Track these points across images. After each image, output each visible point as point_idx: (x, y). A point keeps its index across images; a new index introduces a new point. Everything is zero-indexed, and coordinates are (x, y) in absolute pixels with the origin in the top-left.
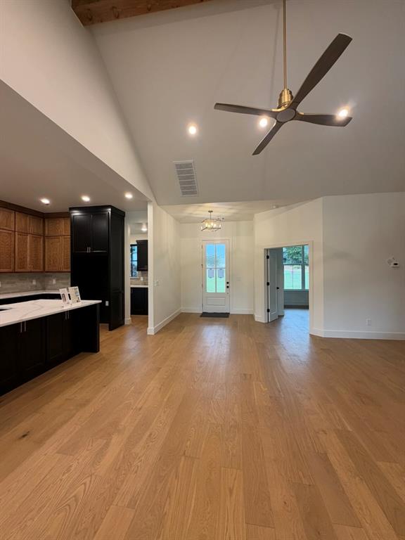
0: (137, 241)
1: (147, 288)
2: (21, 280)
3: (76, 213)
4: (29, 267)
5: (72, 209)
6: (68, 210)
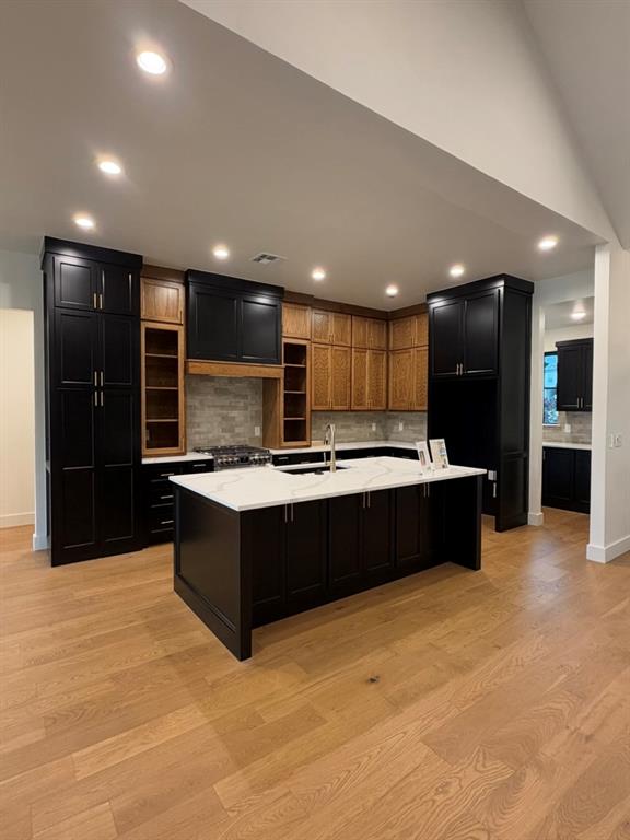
0: (557, 344)
1: (589, 452)
2: (358, 423)
3: (438, 304)
4: (368, 403)
5: (430, 296)
6: (424, 300)
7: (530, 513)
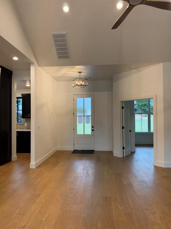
0: (22, 95)
7: (12, 156)
